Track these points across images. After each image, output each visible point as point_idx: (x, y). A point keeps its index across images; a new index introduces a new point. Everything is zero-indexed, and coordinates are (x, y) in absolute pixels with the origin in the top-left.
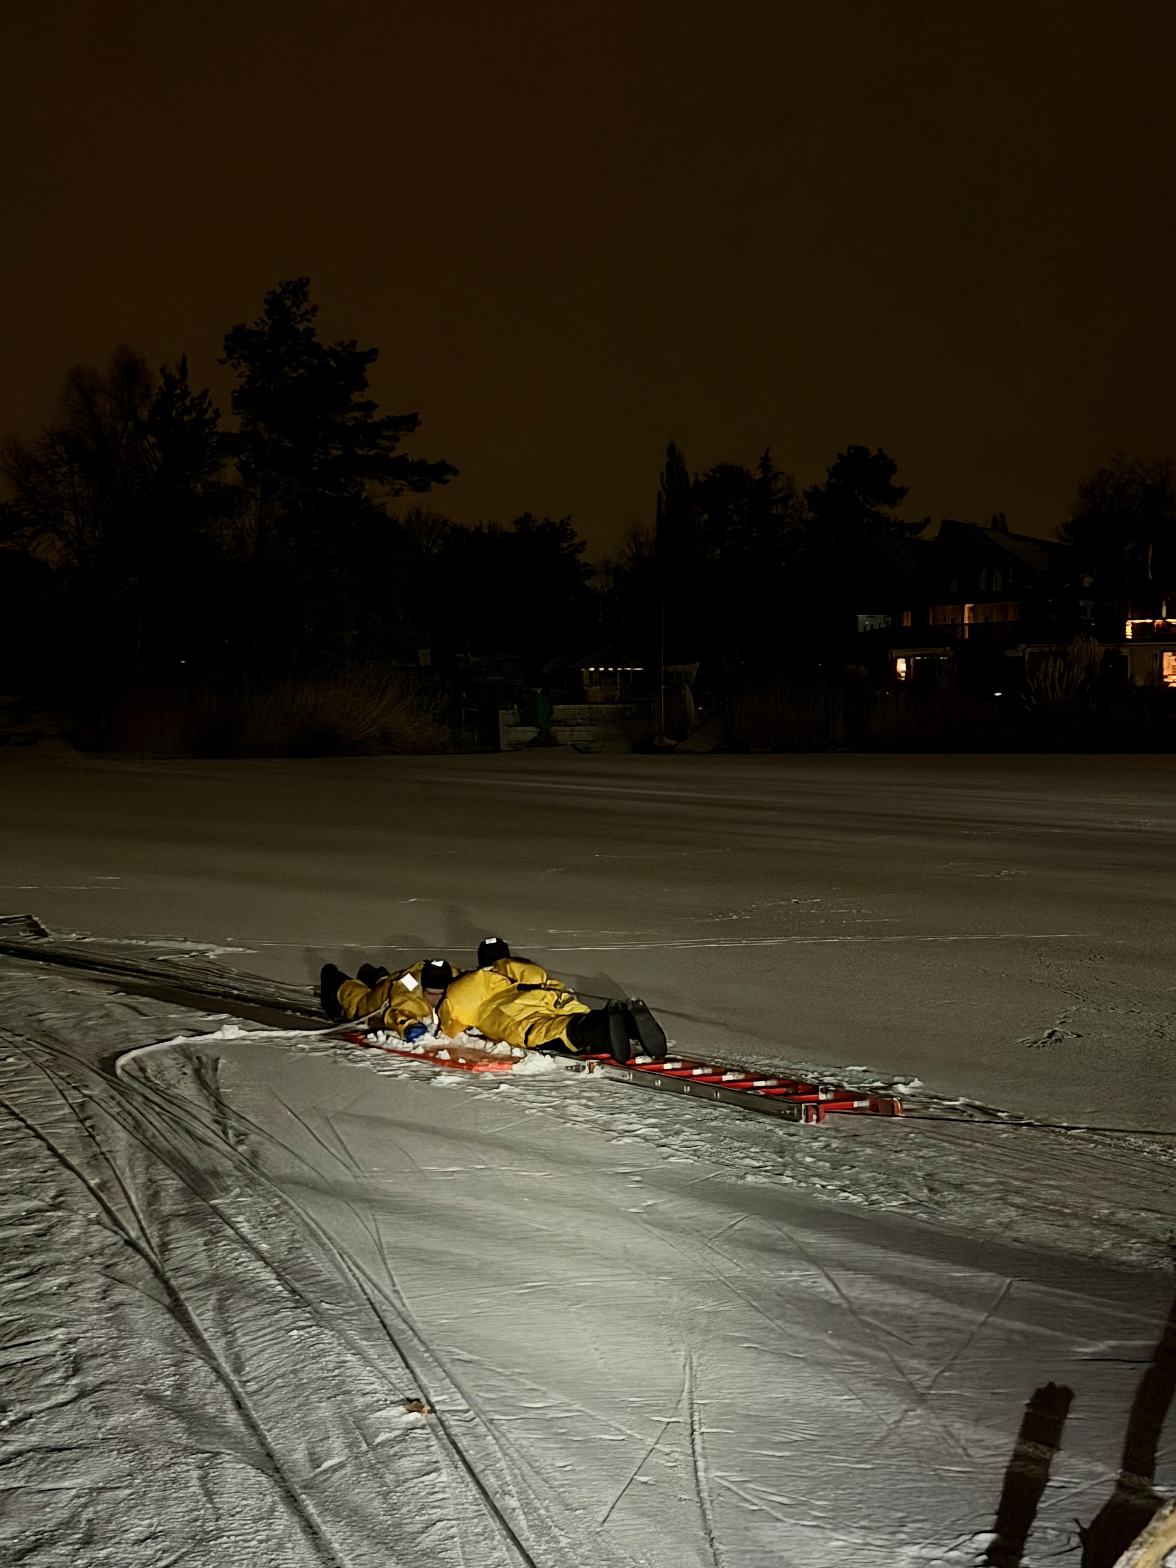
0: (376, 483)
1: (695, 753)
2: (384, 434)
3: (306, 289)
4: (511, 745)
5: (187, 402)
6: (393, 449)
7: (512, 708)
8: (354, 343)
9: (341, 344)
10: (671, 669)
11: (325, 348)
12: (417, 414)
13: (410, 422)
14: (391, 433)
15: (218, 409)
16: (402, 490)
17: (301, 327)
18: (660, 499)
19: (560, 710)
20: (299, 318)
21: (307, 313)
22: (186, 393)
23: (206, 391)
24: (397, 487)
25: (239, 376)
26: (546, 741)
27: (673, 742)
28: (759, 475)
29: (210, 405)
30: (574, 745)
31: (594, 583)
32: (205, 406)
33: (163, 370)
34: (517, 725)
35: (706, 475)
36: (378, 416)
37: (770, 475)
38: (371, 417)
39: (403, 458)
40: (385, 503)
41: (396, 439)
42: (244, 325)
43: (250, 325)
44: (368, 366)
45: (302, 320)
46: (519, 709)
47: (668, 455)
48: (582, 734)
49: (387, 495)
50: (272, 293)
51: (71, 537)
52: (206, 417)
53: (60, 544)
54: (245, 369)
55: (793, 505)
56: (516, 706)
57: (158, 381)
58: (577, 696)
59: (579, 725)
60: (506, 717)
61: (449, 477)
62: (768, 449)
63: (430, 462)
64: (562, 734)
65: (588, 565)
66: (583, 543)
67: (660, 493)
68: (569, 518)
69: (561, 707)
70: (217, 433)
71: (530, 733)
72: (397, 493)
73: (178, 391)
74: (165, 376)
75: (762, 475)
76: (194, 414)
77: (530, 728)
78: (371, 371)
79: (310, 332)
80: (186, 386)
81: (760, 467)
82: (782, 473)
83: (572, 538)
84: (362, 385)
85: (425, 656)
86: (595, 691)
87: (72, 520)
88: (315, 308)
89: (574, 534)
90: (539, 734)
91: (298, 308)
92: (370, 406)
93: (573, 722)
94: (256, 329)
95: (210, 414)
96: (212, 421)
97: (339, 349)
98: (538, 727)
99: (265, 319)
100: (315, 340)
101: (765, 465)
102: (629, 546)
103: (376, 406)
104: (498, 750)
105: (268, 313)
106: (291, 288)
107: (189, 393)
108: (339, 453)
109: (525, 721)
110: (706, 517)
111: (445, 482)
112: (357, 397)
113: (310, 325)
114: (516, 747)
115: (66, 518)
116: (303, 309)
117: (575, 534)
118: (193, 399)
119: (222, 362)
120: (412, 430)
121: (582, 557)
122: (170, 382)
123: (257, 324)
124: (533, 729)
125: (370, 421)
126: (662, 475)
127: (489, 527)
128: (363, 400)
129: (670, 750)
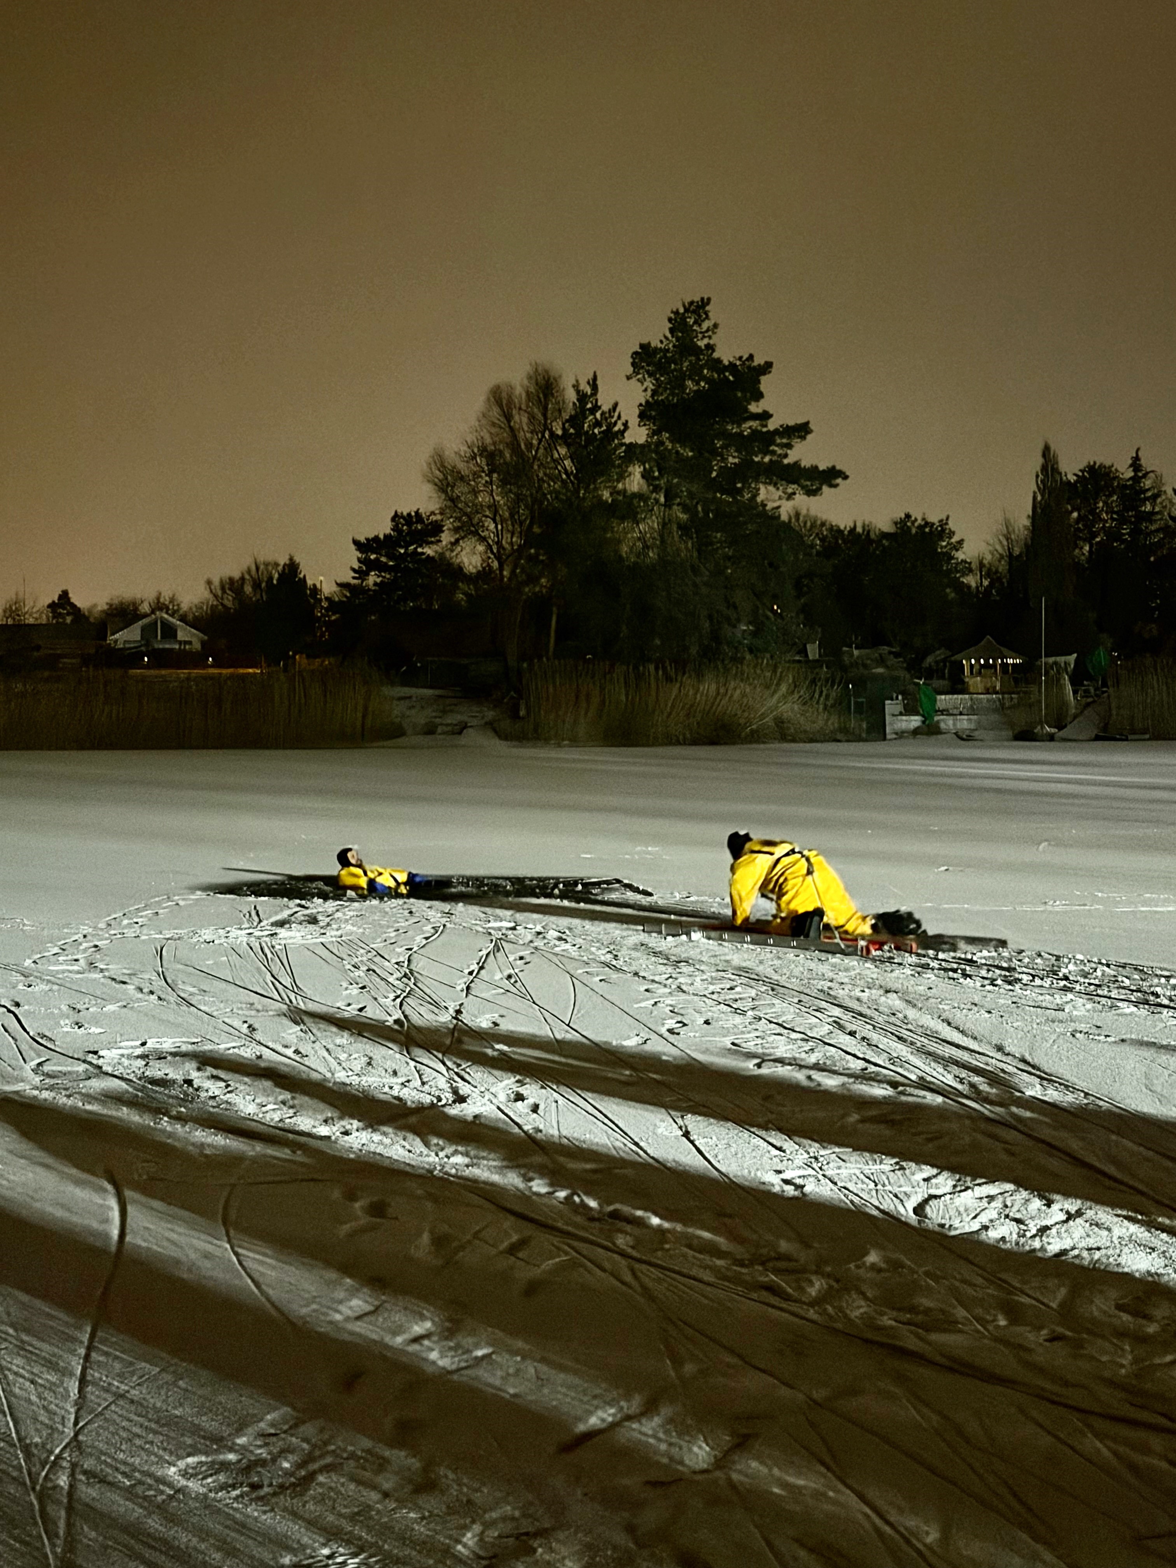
0: (771, 488)
1: (1075, 740)
2: (778, 441)
3: (707, 308)
4: (896, 734)
5: (598, 415)
6: (786, 456)
7: (897, 698)
8: (751, 357)
9: (740, 358)
10: (1051, 660)
11: (726, 363)
12: (808, 423)
13: (802, 430)
14: (785, 441)
15: (627, 421)
16: (794, 494)
17: (702, 344)
18: (1035, 498)
19: (943, 700)
20: (700, 336)
21: (708, 330)
22: (596, 407)
23: (616, 405)
24: (790, 491)
25: (645, 390)
26: (930, 730)
27: (1053, 730)
28: (1130, 474)
29: (619, 417)
30: (956, 734)
31: (971, 580)
32: (613, 420)
33: (576, 387)
34: (901, 714)
35: (1075, 475)
36: (772, 425)
37: (1140, 474)
38: (766, 426)
39: (796, 464)
40: (779, 507)
41: (789, 446)
42: (649, 343)
43: (655, 343)
44: (763, 379)
45: (704, 337)
46: (903, 700)
47: (1044, 456)
48: (964, 723)
49: (780, 498)
50: (676, 313)
51: (490, 542)
52: (616, 429)
53: (481, 548)
54: (649, 383)
55: (1161, 503)
56: (900, 697)
57: (571, 396)
58: (957, 686)
59: (961, 714)
60: (891, 707)
61: (839, 481)
62: (1138, 450)
63: (822, 467)
64: (947, 723)
65: (966, 562)
66: (961, 542)
67: (1035, 493)
68: (947, 519)
69: (943, 697)
70: (624, 444)
71: (915, 721)
72: (790, 497)
73: (589, 406)
74: (578, 392)
75: (1132, 474)
76: (604, 428)
77: (913, 718)
78: (766, 383)
79: (710, 347)
80: (597, 400)
81: (1131, 466)
82: (1152, 471)
83: (950, 538)
84: (759, 396)
85: (813, 651)
86: (975, 682)
87: (492, 526)
88: (716, 326)
89: (952, 533)
90: (924, 722)
91: (700, 325)
92: (765, 416)
93: (955, 712)
94: (659, 345)
95: (619, 426)
96: (622, 432)
97: (738, 363)
98: (923, 716)
99: (669, 336)
100: (716, 355)
101: (1136, 464)
102: (1001, 542)
103: (771, 416)
104: (885, 739)
105: (672, 331)
106: (693, 307)
107: (600, 408)
108: (737, 460)
109: (909, 710)
110: (1075, 515)
111: (836, 486)
112: (754, 408)
113: (712, 342)
114: (901, 735)
115: (486, 524)
116: (705, 325)
117: (954, 533)
118: (603, 414)
119: (629, 378)
120: (803, 438)
121: (960, 555)
122: (582, 398)
123: (661, 342)
124: (917, 718)
125: (765, 430)
126: (1037, 476)
127: (864, 527)
128: (760, 410)
129: (1051, 738)
